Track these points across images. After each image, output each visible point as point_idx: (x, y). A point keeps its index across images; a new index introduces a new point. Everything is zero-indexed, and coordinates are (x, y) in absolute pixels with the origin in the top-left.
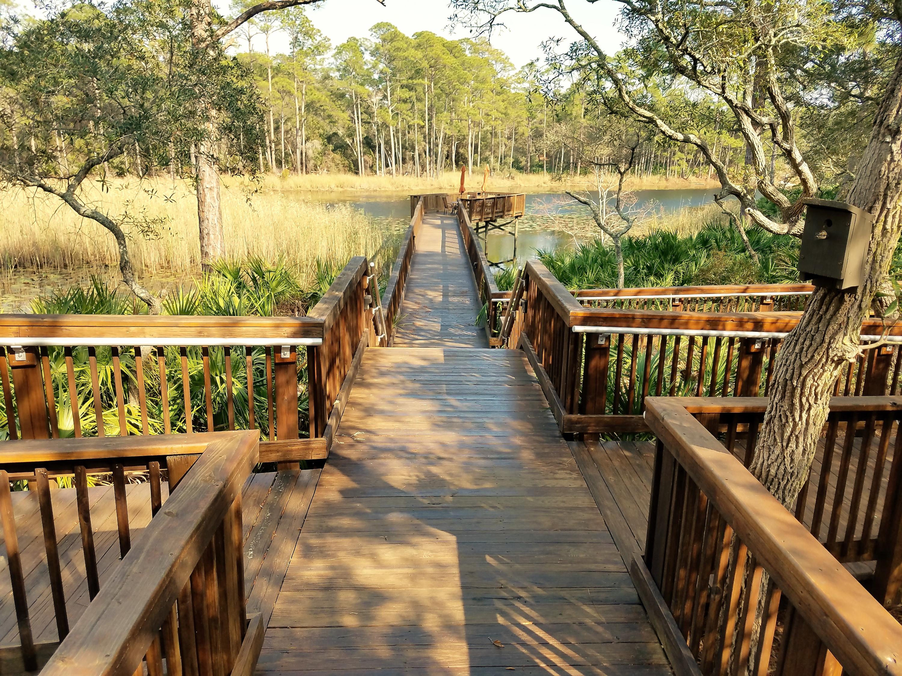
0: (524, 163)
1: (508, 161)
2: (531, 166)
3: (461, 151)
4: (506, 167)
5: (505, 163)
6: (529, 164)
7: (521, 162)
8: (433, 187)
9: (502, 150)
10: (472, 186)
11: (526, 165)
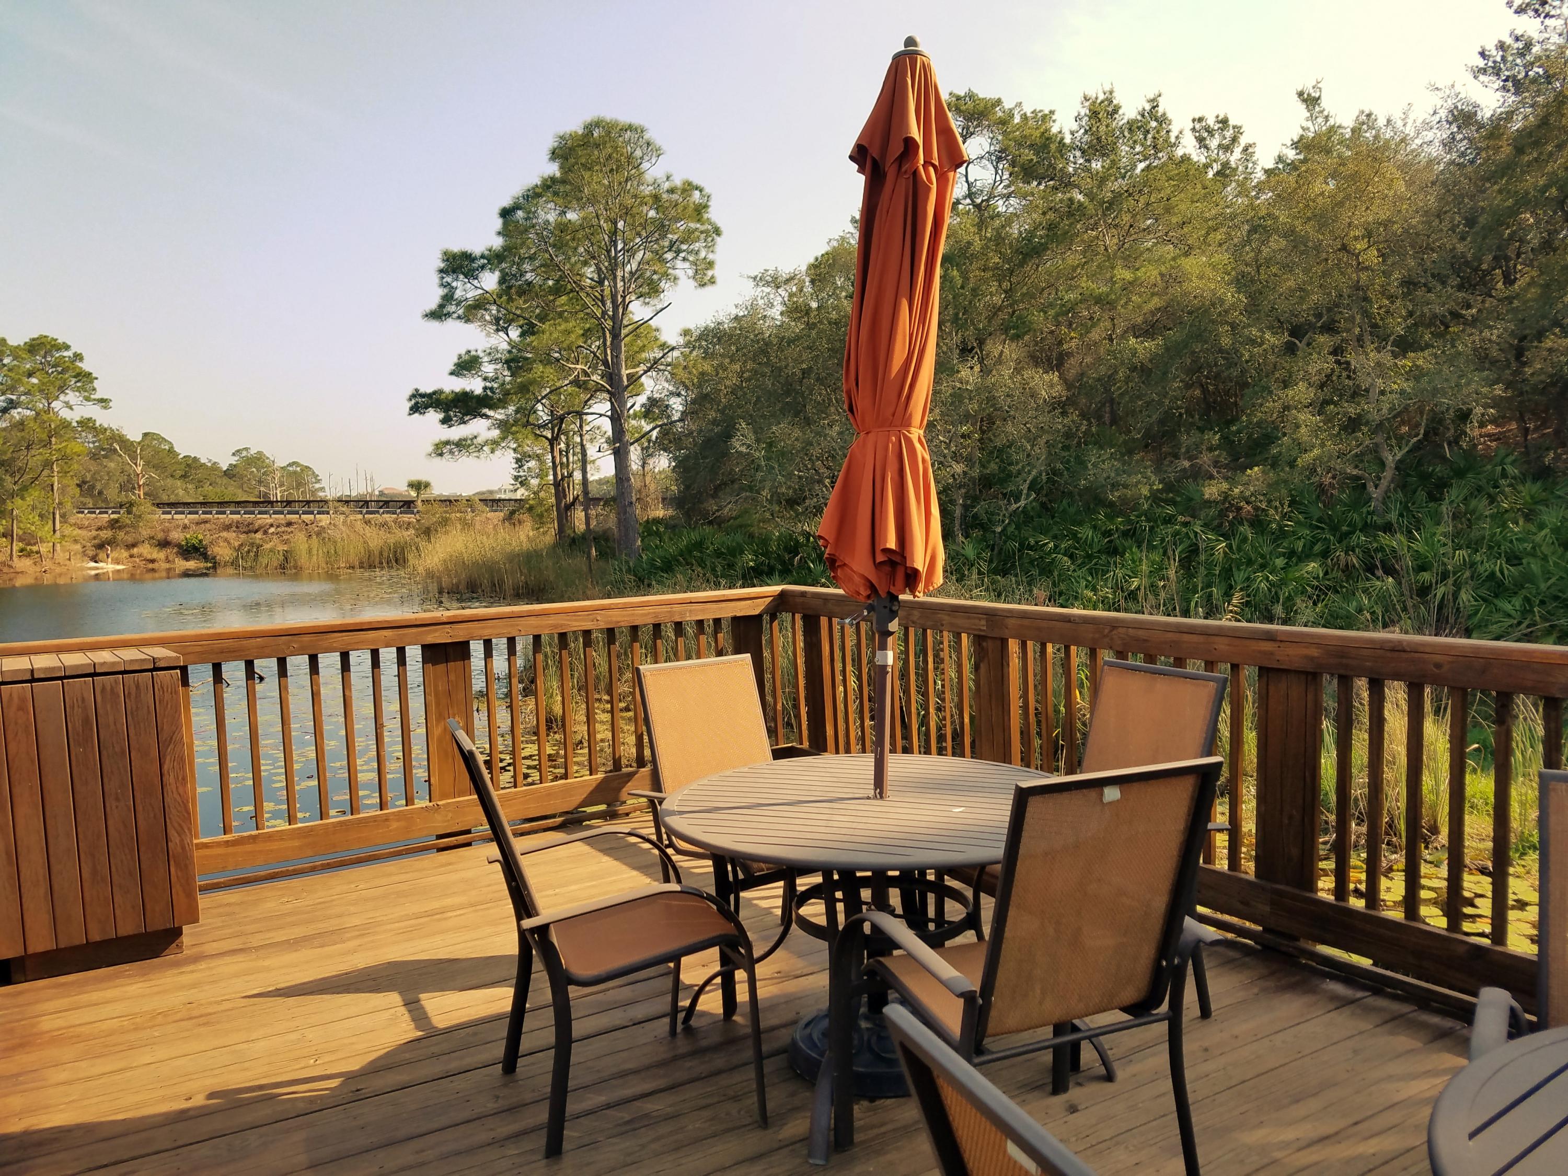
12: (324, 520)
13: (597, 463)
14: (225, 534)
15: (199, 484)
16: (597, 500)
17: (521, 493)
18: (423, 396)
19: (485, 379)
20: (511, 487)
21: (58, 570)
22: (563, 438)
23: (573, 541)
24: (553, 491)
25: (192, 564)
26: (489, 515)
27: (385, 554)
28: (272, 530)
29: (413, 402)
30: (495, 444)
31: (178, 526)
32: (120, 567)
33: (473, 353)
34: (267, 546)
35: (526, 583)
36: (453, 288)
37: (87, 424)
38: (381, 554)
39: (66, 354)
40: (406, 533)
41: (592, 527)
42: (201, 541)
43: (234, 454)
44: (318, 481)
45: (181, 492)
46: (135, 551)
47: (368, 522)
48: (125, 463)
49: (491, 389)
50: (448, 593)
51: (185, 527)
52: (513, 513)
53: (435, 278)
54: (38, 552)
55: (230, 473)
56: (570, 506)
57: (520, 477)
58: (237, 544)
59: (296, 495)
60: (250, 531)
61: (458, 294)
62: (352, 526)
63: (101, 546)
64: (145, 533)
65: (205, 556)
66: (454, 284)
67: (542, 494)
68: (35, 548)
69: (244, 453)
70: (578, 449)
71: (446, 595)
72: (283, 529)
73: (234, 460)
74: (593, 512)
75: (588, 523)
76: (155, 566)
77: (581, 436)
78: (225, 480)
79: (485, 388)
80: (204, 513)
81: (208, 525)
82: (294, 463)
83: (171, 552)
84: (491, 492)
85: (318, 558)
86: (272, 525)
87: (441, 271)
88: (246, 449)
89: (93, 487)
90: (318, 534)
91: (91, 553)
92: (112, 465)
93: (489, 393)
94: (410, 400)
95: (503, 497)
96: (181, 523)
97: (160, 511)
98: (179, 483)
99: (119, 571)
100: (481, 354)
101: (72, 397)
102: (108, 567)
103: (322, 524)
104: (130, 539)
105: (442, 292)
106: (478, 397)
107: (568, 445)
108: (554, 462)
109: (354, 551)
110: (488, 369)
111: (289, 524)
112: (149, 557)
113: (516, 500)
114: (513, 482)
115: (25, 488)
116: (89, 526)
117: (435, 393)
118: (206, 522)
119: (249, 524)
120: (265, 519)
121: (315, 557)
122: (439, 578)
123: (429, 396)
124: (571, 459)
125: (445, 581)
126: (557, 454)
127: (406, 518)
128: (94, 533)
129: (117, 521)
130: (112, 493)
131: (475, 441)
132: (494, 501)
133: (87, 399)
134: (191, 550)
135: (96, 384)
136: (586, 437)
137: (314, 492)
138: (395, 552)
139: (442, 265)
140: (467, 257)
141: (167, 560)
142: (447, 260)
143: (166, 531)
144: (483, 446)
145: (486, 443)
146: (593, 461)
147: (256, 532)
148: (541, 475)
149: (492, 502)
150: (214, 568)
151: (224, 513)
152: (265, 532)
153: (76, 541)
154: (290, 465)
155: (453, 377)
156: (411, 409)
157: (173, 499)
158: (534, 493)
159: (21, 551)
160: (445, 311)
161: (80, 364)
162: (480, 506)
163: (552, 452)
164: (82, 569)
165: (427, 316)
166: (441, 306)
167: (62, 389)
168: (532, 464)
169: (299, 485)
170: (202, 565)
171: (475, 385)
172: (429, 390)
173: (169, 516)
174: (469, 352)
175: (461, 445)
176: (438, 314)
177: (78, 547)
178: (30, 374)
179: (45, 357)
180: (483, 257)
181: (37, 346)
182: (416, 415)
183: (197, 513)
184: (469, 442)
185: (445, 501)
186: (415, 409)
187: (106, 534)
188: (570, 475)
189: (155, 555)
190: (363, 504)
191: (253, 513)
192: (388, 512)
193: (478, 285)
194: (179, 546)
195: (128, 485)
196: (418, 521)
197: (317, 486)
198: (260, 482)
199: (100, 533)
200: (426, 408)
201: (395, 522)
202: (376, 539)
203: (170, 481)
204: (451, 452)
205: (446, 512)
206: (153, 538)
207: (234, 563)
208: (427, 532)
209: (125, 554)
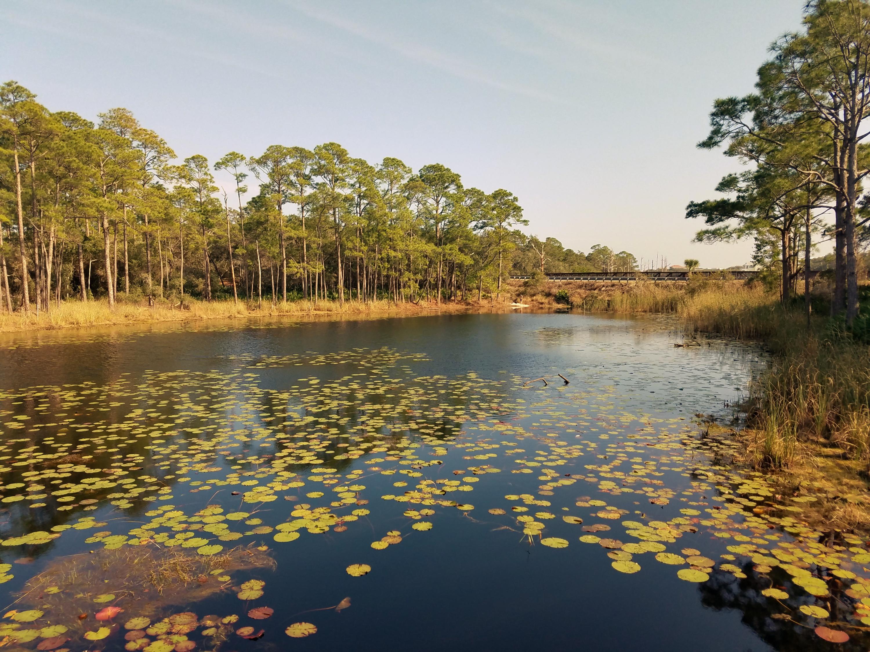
0: (201, 286)
1: (177, 283)
2: (214, 291)
3: (100, 272)
4: (174, 291)
5: (173, 287)
6: (210, 288)
7: (197, 286)
8: (35, 327)
9: (165, 271)
10: (114, 321)
11: (205, 290)
12: (632, 283)
13: (817, 246)
14: (578, 290)
15: (571, 263)
16: (815, 272)
17: (758, 267)
18: (695, 205)
19: (739, 191)
20: (752, 264)
21: (498, 306)
22: (793, 229)
23: (794, 301)
24: (782, 266)
25: (560, 306)
26: (735, 281)
27: (666, 304)
28: (603, 289)
29: (689, 210)
30: (740, 232)
31: (556, 286)
32: (527, 306)
33: (734, 176)
34: (600, 298)
35: (756, 329)
36: (720, 125)
37: (517, 233)
38: (663, 304)
39: (510, 198)
40: (679, 292)
41: (810, 291)
42: (566, 294)
43: (592, 248)
44: (635, 262)
45: (562, 268)
46: (534, 298)
47: (657, 285)
48: (536, 253)
49: (743, 198)
50: (701, 332)
51: (560, 286)
52: (751, 280)
53: (708, 120)
54: (491, 297)
55: (589, 258)
56: (794, 276)
57: (758, 256)
58: (584, 296)
59: (623, 270)
60: (591, 289)
61: (724, 128)
62: (647, 287)
63: (518, 295)
64: (540, 289)
65: (567, 302)
66: (721, 122)
67: (773, 268)
68: (489, 295)
69: (597, 247)
70: (804, 236)
71: (699, 333)
72: (610, 288)
73: (591, 251)
74: (811, 281)
75: (807, 288)
76: (543, 306)
77: (807, 226)
78: (586, 262)
79: (738, 197)
80: (570, 279)
81: (571, 286)
82: (623, 252)
83: (551, 299)
84: (738, 268)
85: (626, 305)
86: (604, 286)
87: (713, 114)
88: (598, 245)
89: (521, 265)
90: (628, 292)
91: (514, 298)
92: (530, 254)
93: (741, 200)
94: (687, 209)
95: (746, 270)
96: (557, 284)
97: (549, 277)
98: (561, 263)
99: (526, 308)
100: (738, 176)
101: (511, 220)
102: (521, 306)
103: (631, 285)
104: (532, 292)
105: (712, 128)
106: (733, 204)
107: (795, 234)
108: (784, 246)
109: (647, 301)
110: (742, 185)
111: (613, 285)
112: (540, 301)
113: (754, 272)
114: (753, 260)
115: (486, 266)
116: (516, 284)
117: (704, 203)
118: (570, 284)
119: (592, 285)
120: (601, 283)
121: (625, 305)
122: (696, 321)
123: (700, 205)
124: (797, 244)
125: (699, 323)
126: (787, 240)
127: (681, 282)
128: (517, 288)
129: (527, 282)
130: (529, 269)
131: (726, 230)
132: (739, 272)
133: (518, 221)
134: (561, 299)
135: (523, 212)
136: (811, 228)
137: (632, 268)
138: (672, 303)
139: (714, 110)
140: (733, 102)
141: (549, 303)
142: (718, 106)
143: (550, 288)
144: (731, 233)
145: (734, 231)
146: (815, 245)
147: (595, 290)
148: (775, 254)
149: (737, 273)
150: (571, 309)
151: (579, 279)
152: (600, 290)
153: (508, 292)
154: (621, 253)
155: (718, 192)
156: (687, 214)
157: (558, 272)
158: (767, 267)
159: (484, 296)
160: (713, 141)
161: (516, 203)
162: (730, 276)
163: (783, 239)
164: (509, 306)
165: (700, 145)
166: (711, 138)
167: (507, 216)
168: (768, 248)
169: (625, 264)
170: (566, 306)
171: (732, 196)
172: (700, 202)
173: (552, 280)
174: (731, 175)
175: (715, 233)
176: (709, 144)
177: (509, 295)
178: (493, 209)
179: (500, 200)
180: (744, 100)
181: (499, 195)
182: (691, 218)
183: (566, 279)
184: (722, 231)
185: (707, 272)
186: (690, 215)
187: (522, 289)
188: (796, 254)
189: (543, 301)
190: (657, 275)
191: (594, 279)
192: (670, 279)
193: (739, 121)
194: (555, 296)
195: (537, 265)
196: (688, 284)
197: (635, 264)
198: (604, 263)
199: (520, 288)
200: (697, 213)
201: (674, 285)
202: (661, 295)
203: (557, 262)
204: (709, 238)
205: (707, 280)
206: (543, 291)
207: (581, 306)
208: (692, 292)
209: (529, 299)
